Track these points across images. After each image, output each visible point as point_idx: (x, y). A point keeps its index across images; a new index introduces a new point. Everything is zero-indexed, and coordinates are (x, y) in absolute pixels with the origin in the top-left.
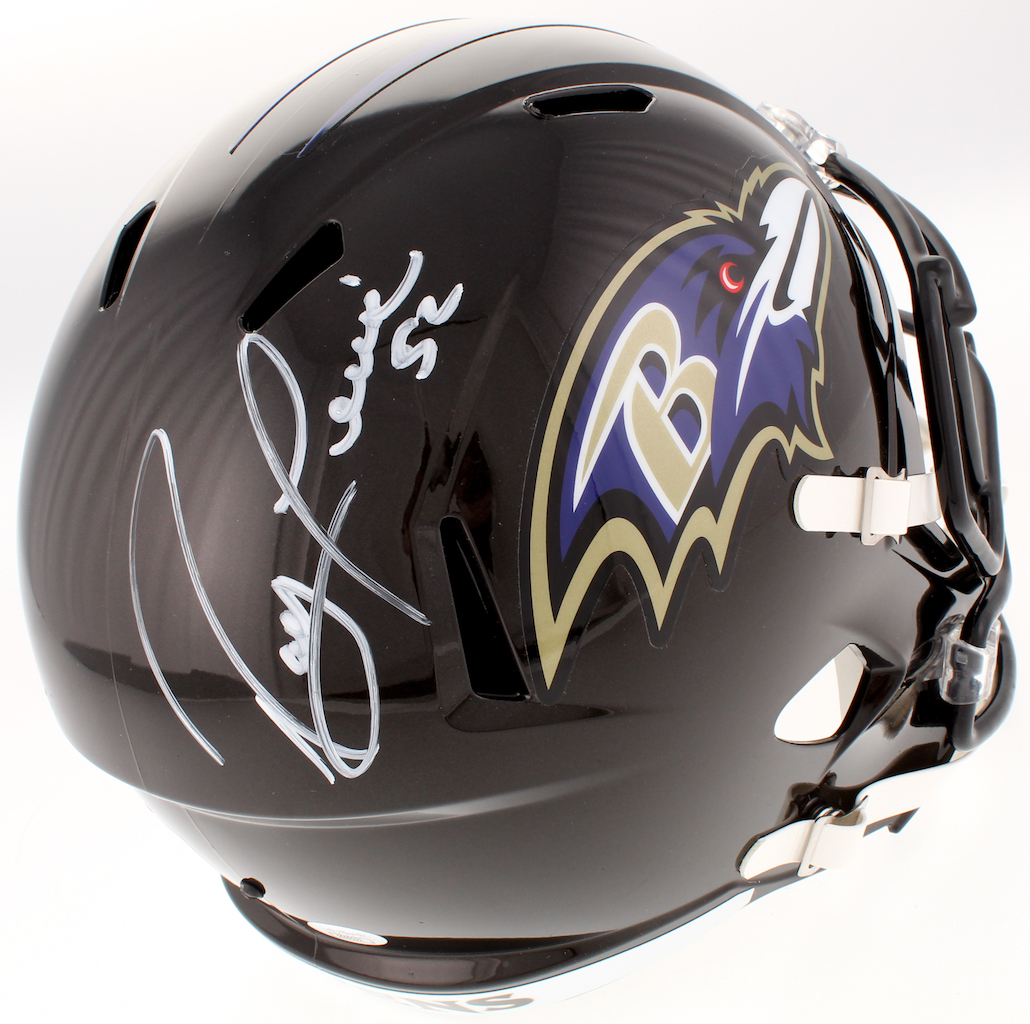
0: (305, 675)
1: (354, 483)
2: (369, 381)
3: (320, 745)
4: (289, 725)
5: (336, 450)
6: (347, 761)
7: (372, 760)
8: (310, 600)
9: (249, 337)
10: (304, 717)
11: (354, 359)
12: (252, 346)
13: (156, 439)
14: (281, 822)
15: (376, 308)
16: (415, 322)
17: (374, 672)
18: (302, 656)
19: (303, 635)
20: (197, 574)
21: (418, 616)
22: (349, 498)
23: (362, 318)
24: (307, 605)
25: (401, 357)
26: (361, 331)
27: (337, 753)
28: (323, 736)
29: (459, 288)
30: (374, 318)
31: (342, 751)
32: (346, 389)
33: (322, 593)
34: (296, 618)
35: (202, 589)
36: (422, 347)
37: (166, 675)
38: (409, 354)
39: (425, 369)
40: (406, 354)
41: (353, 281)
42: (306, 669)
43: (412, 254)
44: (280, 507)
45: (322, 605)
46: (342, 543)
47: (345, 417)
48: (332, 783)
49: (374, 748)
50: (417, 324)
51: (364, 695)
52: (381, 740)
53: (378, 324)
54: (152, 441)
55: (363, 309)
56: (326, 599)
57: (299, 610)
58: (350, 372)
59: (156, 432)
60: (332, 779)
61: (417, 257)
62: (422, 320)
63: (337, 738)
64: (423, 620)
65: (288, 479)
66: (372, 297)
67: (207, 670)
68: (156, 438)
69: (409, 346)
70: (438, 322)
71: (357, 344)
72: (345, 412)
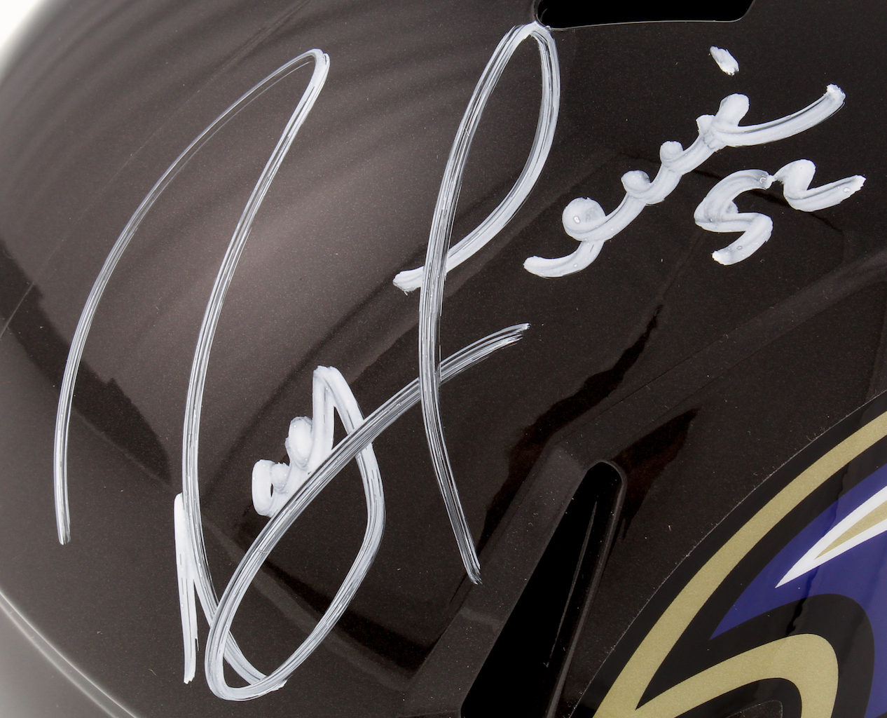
0: (265, 519)
1: (526, 326)
2: (648, 210)
3: (211, 622)
4: (191, 564)
5: (536, 265)
6: (228, 669)
7: (260, 694)
8: (350, 430)
9: (533, 29)
10: (220, 572)
11: (652, 167)
12: (530, 44)
13: (311, 63)
14: (68, 668)
15: (731, 123)
16: (767, 181)
17: (356, 586)
18: (282, 492)
19: (304, 466)
20: (229, 278)
21: (470, 561)
22: (503, 340)
23: (703, 121)
24: (340, 432)
25: (713, 213)
26: (688, 137)
27: (224, 648)
28: (223, 615)
29: (858, 182)
30: (718, 135)
31: (233, 653)
32: (611, 199)
33: (372, 433)
34: (313, 439)
35: (220, 304)
36: (750, 221)
37: (84, 372)
38: (727, 217)
39: (732, 252)
40: (723, 212)
41: (727, 63)
42: (272, 513)
43: (832, 89)
44: (406, 280)
45: (360, 448)
46: (449, 392)
47: (581, 233)
48: (186, 682)
49: (276, 681)
50: (768, 186)
51: (320, 604)
52: (293, 678)
53: (718, 146)
54: (304, 61)
55: (713, 111)
56: (370, 446)
57: (325, 431)
58: (633, 180)
59: (318, 53)
60: (189, 675)
61: (834, 97)
62: (778, 186)
63: (239, 630)
64: (473, 571)
65: (445, 253)
66: (736, 105)
67: (142, 410)
68: (312, 61)
69: (735, 208)
70: (797, 205)
71: (669, 149)
72: (585, 226)
